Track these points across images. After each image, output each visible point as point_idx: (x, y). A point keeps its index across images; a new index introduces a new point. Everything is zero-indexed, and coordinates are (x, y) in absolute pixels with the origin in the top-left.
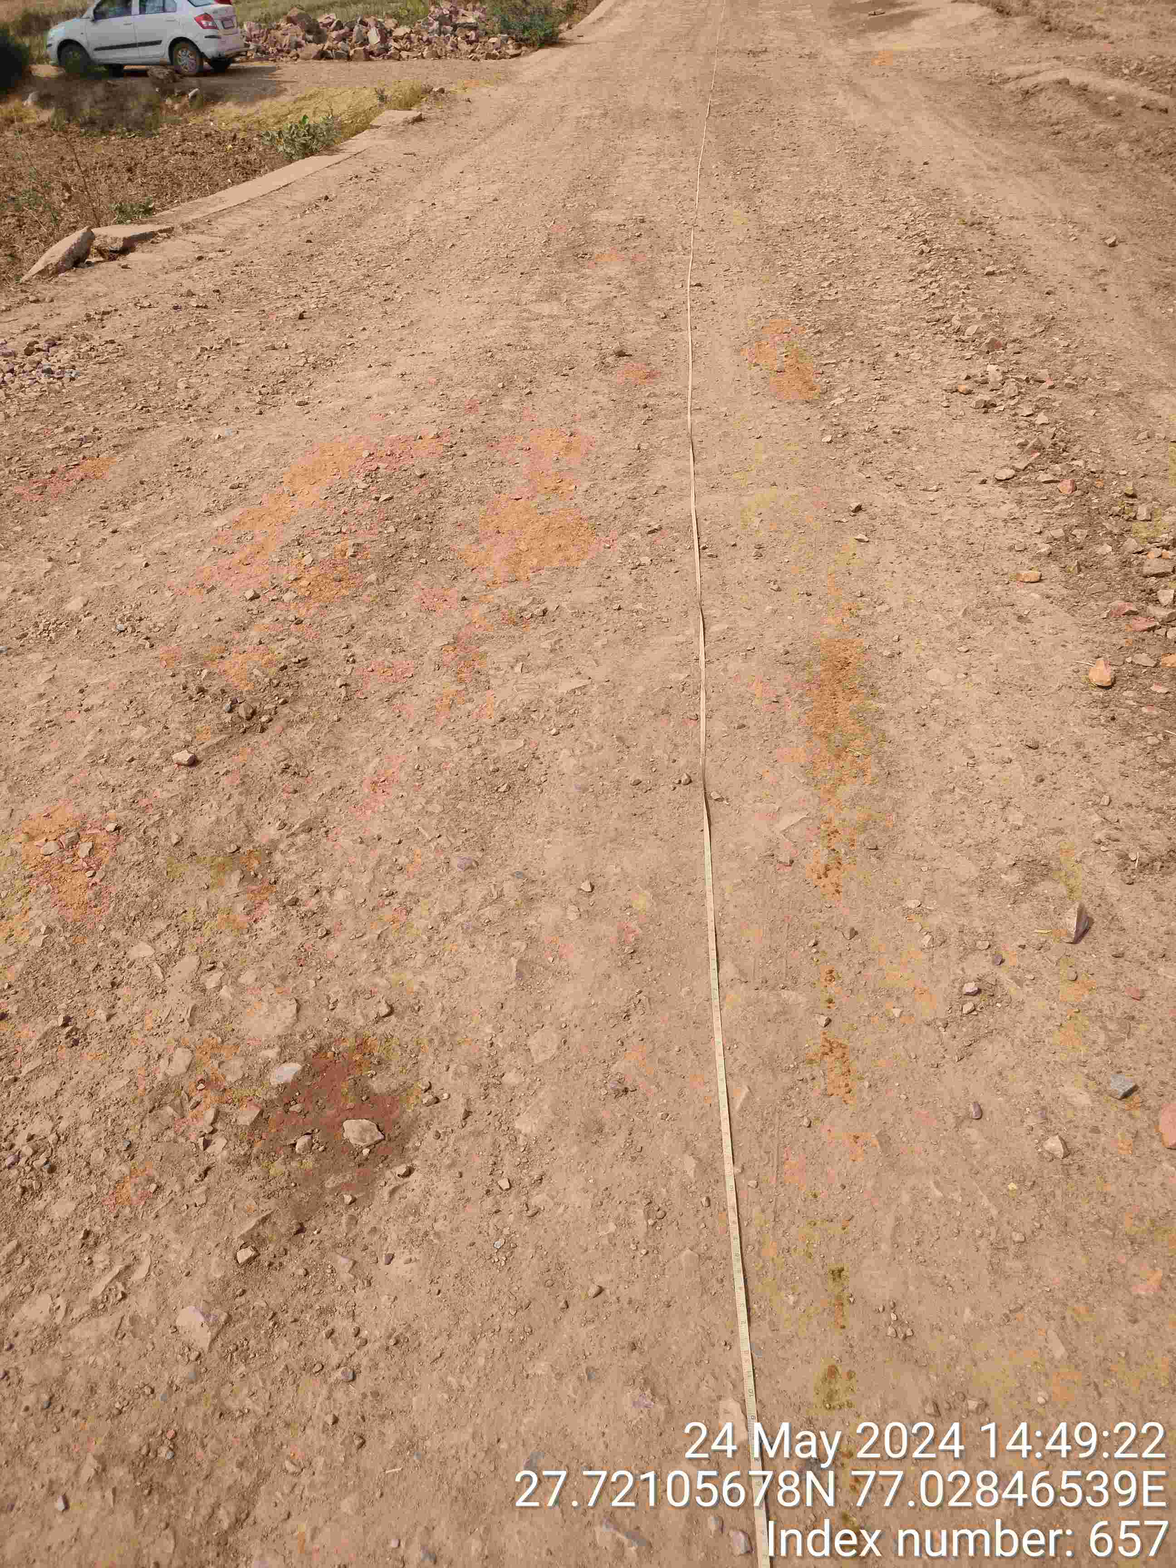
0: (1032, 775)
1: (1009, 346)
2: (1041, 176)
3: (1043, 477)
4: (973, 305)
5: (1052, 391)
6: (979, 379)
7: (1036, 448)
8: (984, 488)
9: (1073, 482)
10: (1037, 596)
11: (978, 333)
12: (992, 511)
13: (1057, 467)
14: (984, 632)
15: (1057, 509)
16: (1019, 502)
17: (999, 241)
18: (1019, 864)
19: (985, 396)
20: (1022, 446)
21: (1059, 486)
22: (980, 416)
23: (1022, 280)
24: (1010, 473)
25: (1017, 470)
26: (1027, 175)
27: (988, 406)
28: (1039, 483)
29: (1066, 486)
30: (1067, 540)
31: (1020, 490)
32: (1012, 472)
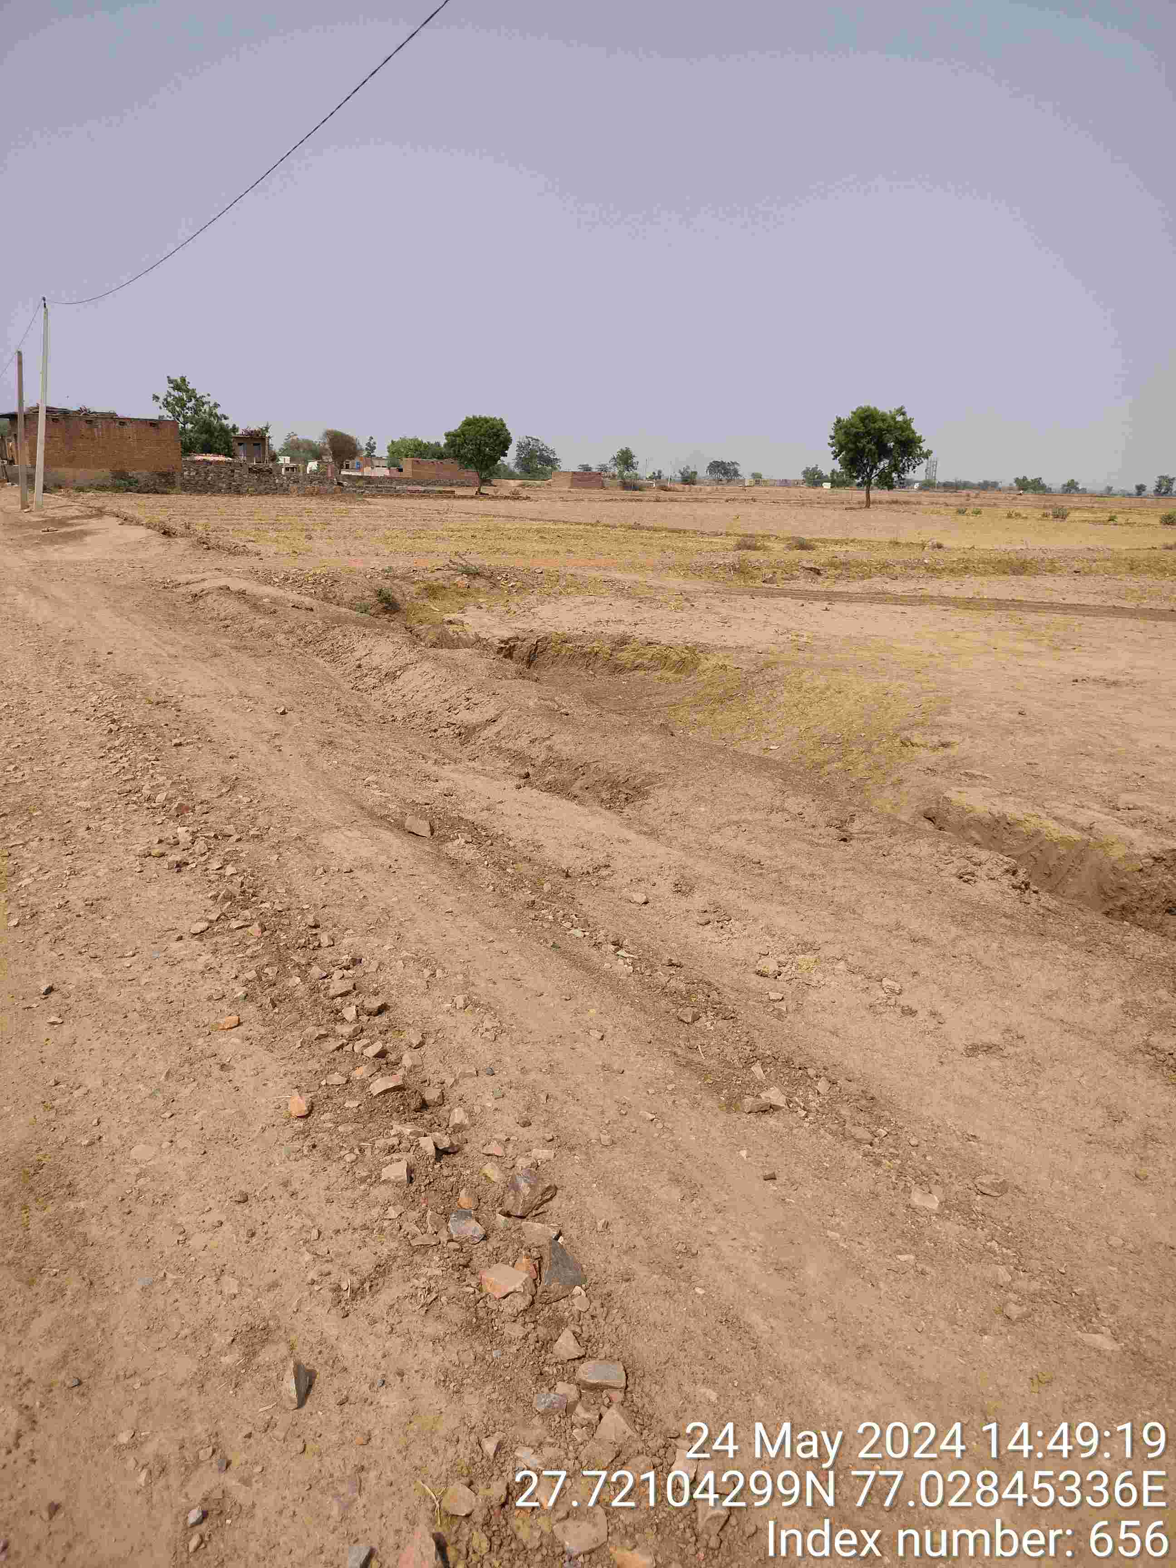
0: (243, 1232)
1: (197, 808)
2: (216, 660)
3: (234, 924)
4: (161, 774)
5: (238, 844)
6: (172, 841)
7: (226, 898)
8: (180, 944)
9: (261, 925)
10: (237, 1041)
11: (169, 800)
12: (188, 965)
13: (247, 913)
14: (187, 1091)
15: (249, 952)
16: (215, 952)
17: (183, 717)
18: (238, 1339)
19: (176, 856)
20: (215, 897)
21: (250, 929)
22: (173, 875)
23: (206, 748)
24: (203, 925)
25: (211, 922)
26: (204, 661)
27: (180, 866)
28: (231, 930)
29: (255, 929)
30: (260, 979)
31: (214, 940)
32: (206, 924)
